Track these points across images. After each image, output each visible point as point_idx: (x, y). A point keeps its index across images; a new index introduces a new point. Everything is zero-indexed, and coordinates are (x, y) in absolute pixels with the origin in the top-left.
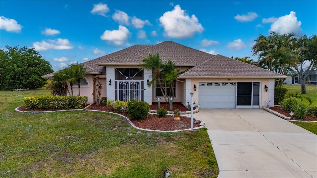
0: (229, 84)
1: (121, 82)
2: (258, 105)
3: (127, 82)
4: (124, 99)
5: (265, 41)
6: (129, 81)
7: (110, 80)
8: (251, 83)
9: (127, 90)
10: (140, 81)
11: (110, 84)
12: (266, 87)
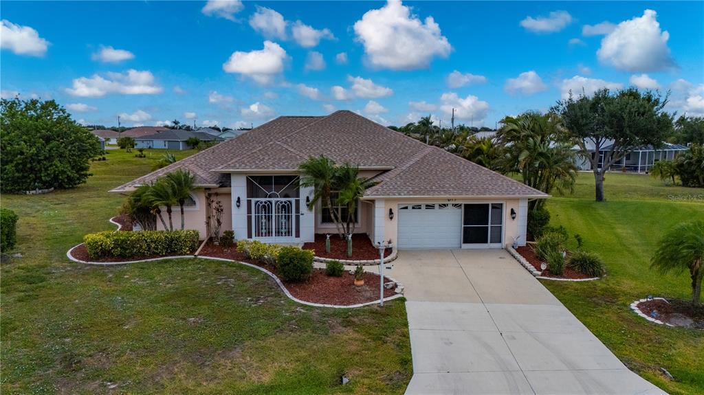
0: (450, 206)
1: (258, 202)
2: (500, 242)
3: (269, 201)
4: (264, 231)
5: (515, 127)
6: (273, 200)
7: (239, 198)
8: (488, 205)
9: (269, 216)
10: (293, 200)
11: (238, 206)
12: (513, 212)
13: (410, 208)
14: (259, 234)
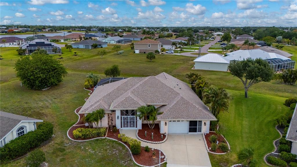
0: (185, 121)
1: (124, 117)
2: (201, 132)
3: (128, 117)
4: (126, 126)
5: (208, 94)
7: (118, 116)
8: (197, 121)
9: (127, 121)
10: (135, 116)
11: (118, 119)
12: (205, 123)
13: (172, 121)
14: (124, 127)
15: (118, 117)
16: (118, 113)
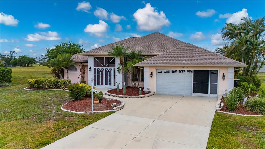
2: (217, 93)
3: (103, 69)
8: (208, 71)
9: (103, 76)
10: (113, 68)
11: (90, 70)
12: (223, 75)
13: (163, 72)
15: (90, 68)
16: (91, 63)
